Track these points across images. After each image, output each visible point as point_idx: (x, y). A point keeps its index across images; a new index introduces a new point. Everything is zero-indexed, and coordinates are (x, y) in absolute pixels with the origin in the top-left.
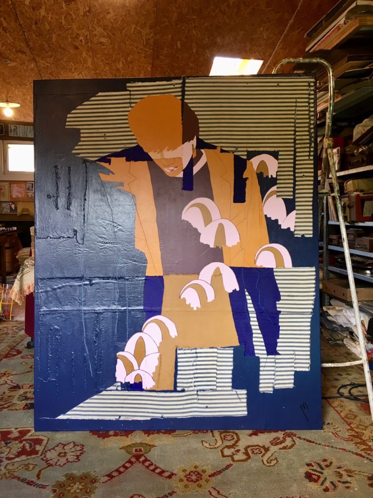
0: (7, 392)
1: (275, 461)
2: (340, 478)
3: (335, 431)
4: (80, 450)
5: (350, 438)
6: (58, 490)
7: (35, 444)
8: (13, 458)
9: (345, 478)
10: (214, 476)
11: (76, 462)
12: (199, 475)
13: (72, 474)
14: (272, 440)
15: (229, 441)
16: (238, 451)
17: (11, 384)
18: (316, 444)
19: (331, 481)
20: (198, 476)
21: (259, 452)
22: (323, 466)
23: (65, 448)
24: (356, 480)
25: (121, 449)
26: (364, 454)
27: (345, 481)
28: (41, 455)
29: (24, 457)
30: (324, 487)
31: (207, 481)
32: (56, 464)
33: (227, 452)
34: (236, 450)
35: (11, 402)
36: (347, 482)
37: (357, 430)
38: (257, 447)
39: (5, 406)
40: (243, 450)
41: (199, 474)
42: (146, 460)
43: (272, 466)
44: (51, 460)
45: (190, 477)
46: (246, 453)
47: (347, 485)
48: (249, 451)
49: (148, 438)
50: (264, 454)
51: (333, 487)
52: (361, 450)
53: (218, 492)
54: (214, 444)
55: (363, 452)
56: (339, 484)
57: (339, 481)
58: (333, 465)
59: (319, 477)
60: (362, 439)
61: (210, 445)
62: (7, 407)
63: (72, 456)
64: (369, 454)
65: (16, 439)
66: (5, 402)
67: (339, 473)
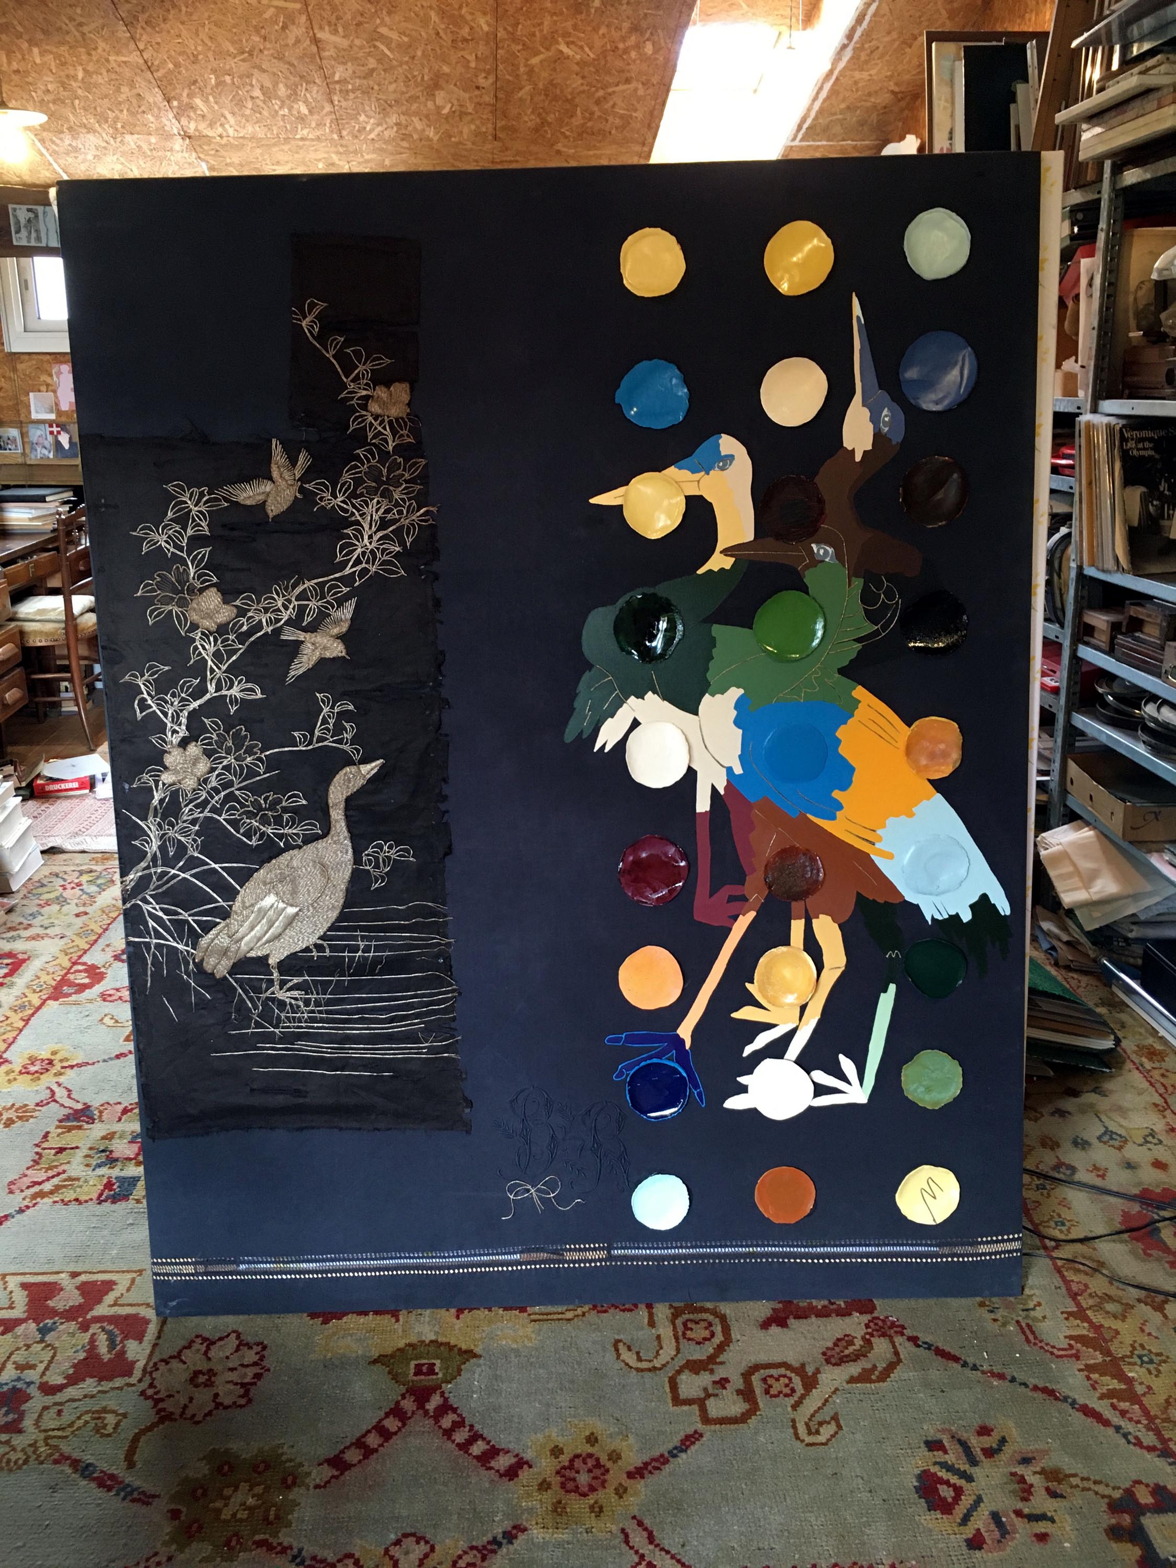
0: (54, 1132)
1: (832, 1428)
2: (1025, 1499)
3: (1027, 1317)
4: (255, 1364)
5: (1071, 1347)
6: (184, 1510)
7: (126, 1337)
8: (60, 1388)
9: (1040, 1502)
10: (642, 1477)
11: (241, 1406)
12: (599, 1469)
13: (227, 1451)
14: (830, 1344)
15: (698, 1343)
16: (723, 1383)
17: (68, 1103)
18: (965, 1365)
19: (995, 1509)
20: (597, 1472)
21: (787, 1390)
22: (978, 1452)
23: (213, 1353)
24: (1071, 1511)
25: (375, 1362)
26: (1108, 1413)
27: (1038, 1512)
28: (140, 1381)
29: (89, 1385)
30: (969, 1532)
31: (621, 1492)
32: (181, 1416)
33: (691, 1385)
34: (717, 1378)
35: (64, 1172)
36: (1042, 1517)
37: (1097, 1318)
38: (782, 1371)
39: (47, 1187)
40: (737, 1382)
41: (598, 1465)
42: (446, 1408)
43: (823, 1444)
44: (170, 1396)
45: (572, 1474)
46: (747, 1394)
47: (1042, 1527)
48: (755, 1383)
49: (458, 1324)
50: (803, 1397)
51: (997, 1534)
52: (1101, 1398)
53: (651, 1539)
54: (651, 1356)
55: (1106, 1402)
56: (1019, 1523)
57: (1018, 1513)
58: (1008, 1450)
59: (958, 1491)
60: (1108, 1353)
61: (639, 1359)
62: (52, 1192)
63: (231, 1387)
64: (1123, 1413)
65: (70, 1314)
66: (47, 1169)
67: (1022, 1480)
